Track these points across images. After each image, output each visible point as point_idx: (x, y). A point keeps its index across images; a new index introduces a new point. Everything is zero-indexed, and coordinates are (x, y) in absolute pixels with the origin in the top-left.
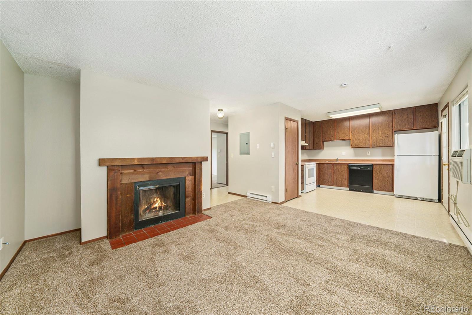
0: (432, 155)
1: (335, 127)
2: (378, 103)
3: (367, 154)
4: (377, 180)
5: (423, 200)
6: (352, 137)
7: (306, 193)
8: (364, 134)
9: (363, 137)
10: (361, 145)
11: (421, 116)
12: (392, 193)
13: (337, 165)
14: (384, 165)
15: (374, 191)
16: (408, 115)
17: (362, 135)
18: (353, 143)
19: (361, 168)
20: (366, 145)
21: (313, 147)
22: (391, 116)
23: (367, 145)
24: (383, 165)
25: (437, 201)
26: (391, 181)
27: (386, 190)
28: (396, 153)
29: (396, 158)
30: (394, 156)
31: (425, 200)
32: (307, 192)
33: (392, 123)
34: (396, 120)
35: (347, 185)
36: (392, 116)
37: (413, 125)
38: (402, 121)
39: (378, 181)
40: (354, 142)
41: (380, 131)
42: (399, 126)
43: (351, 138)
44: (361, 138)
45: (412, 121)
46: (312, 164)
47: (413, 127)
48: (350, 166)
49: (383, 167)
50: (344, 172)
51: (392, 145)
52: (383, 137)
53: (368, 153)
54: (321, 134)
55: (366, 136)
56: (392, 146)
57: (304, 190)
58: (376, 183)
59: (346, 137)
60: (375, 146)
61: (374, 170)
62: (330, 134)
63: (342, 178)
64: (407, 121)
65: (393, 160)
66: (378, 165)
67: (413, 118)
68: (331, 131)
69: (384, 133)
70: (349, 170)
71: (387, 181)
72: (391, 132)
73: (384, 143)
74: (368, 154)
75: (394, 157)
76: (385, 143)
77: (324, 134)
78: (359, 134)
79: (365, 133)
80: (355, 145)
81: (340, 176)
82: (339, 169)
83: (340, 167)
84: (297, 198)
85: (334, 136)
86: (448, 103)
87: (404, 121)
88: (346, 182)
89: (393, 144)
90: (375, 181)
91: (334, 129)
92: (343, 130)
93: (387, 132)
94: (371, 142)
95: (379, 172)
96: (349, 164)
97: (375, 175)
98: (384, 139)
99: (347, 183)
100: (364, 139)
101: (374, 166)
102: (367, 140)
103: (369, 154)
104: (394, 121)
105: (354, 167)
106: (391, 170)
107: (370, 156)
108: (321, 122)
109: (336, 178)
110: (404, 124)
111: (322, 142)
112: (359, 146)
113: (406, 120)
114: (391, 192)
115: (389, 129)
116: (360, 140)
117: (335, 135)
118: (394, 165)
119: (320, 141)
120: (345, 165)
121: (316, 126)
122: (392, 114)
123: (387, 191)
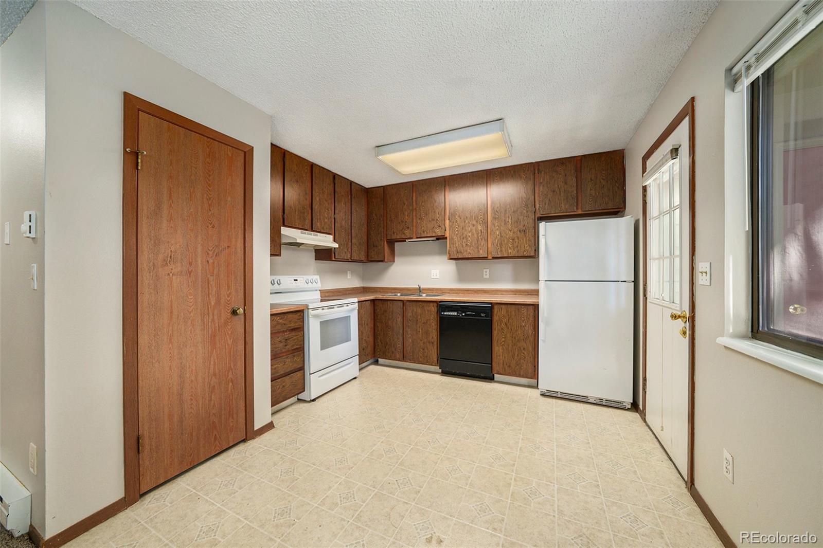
0: (619, 281)
1: (414, 203)
2: (498, 118)
3: (483, 276)
4: (501, 348)
5: (600, 403)
6: (450, 230)
7: (314, 400)
8: (474, 222)
9: (474, 231)
10: (469, 251)
11: (591, 180)
12: (533, 381)
13: (414, 303)
14: (517, 307)
15: (495, 375)
16: (566, 175)
17: (471, 226)
18: (452, 246)
19: (466, 315)
20: (478, 251)
21: (368, 256)
22: (532, 177)
23: (482, 254)
24: (513, 306)
25: (630, 407)
26: (530, 349)
27: (522, 373)
28: (543, 276)
29: (542, 286)
30: (537, 280)
31: (604, 404)
32: (312, 399)
33: (533, 197)
34: (541, 188)
35: (436, 360)
36: (534, 178)
37: (577, 203)
38: (554, 191)
39: (503, 349)
40: (453, 244)
41: (509, 217)
42: (549, 204)
43: (447, 235)
44: (470, 234)
45: (575, 192)
46: (347, 304)
47: (577, 209)
48: (442, 306)
49: (515, 311)
50: (430, 325)
51: (532, 254)
52: (514, 233)
53: (485, 273)
54: (383, 220)
55: (480, 228)
56: (533, 256)
57: (304, 391)
58: (500, 356)
59: (437, 231)
60: (498, 254)
61: (495, 318)
62: (402, 222)
63: (425, 340)
64: (565, 190)
65: (536, 293)
66: (503, 306)
67: (577, 186)
68: (406, 213)
69: (517, 222)
70: (440, 317)
71: (524, 349)
72: (531, 221)
73: (517, 247)
74: (485, 277)
75: (538, 283)
76: (519, 248)
77: (391, 221)
78: (465, 222)
79: (477, 222)
80: (455, 252)
81: (420, 336)
82: (419, 317)
83: (419, 311)
84: (244, 441)
85: (413, 226)
86: (693, 99)
87: (558, 193)
88: (433, 353)
89: (535, 250)
90: (498, 350)
91: (411, 208)
92: (430, 211)
93: (524, 220)
94: (489, 245)
95: (506, 324)
96: (440, 302)
97: (498, 333)
98: (518, 238)
99: (436, 354)
100: (476, 236)
101: (496, 308)
102: (481, 239)
103: (488, 277)
104: (537, 191)
105: (452, 311)
106: (531, 319)
107: (490, 280)
108: (384, 188)
109: (413, 342)
110: (558, 199)
111: (386, 243)
112: (465, 254)
113: (562, 190)
114: (532, 378)
115: (527, 212)
116: (467, 240)
117: (415, 224)
118: (538, 305)
119: (381, 240)
120: (431, 304)
121: (373, 200)
122: (534, 174)
123: (523, 377)
